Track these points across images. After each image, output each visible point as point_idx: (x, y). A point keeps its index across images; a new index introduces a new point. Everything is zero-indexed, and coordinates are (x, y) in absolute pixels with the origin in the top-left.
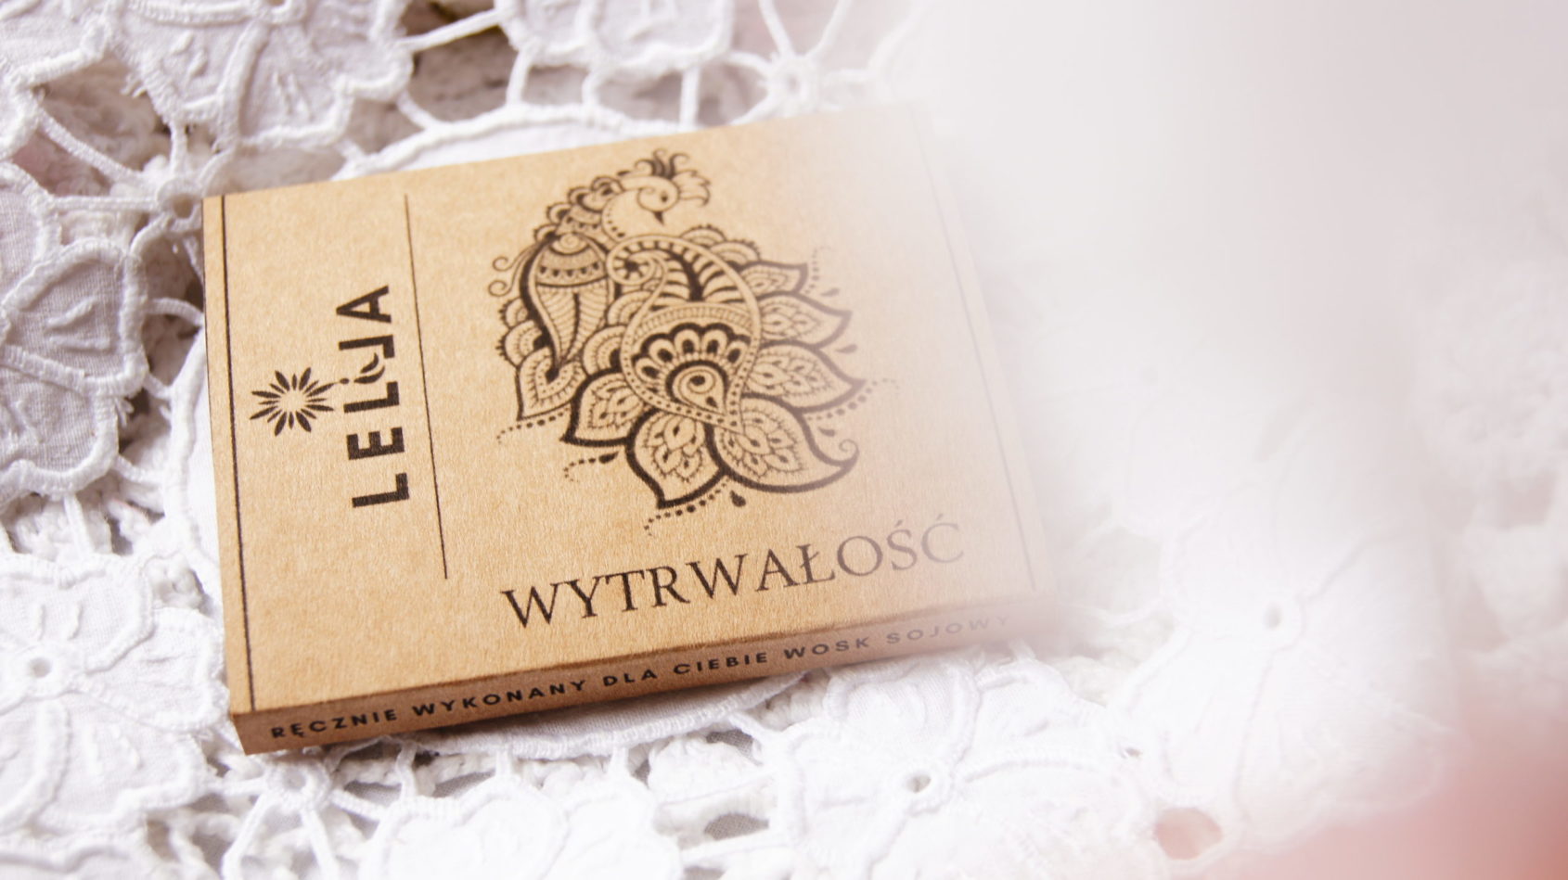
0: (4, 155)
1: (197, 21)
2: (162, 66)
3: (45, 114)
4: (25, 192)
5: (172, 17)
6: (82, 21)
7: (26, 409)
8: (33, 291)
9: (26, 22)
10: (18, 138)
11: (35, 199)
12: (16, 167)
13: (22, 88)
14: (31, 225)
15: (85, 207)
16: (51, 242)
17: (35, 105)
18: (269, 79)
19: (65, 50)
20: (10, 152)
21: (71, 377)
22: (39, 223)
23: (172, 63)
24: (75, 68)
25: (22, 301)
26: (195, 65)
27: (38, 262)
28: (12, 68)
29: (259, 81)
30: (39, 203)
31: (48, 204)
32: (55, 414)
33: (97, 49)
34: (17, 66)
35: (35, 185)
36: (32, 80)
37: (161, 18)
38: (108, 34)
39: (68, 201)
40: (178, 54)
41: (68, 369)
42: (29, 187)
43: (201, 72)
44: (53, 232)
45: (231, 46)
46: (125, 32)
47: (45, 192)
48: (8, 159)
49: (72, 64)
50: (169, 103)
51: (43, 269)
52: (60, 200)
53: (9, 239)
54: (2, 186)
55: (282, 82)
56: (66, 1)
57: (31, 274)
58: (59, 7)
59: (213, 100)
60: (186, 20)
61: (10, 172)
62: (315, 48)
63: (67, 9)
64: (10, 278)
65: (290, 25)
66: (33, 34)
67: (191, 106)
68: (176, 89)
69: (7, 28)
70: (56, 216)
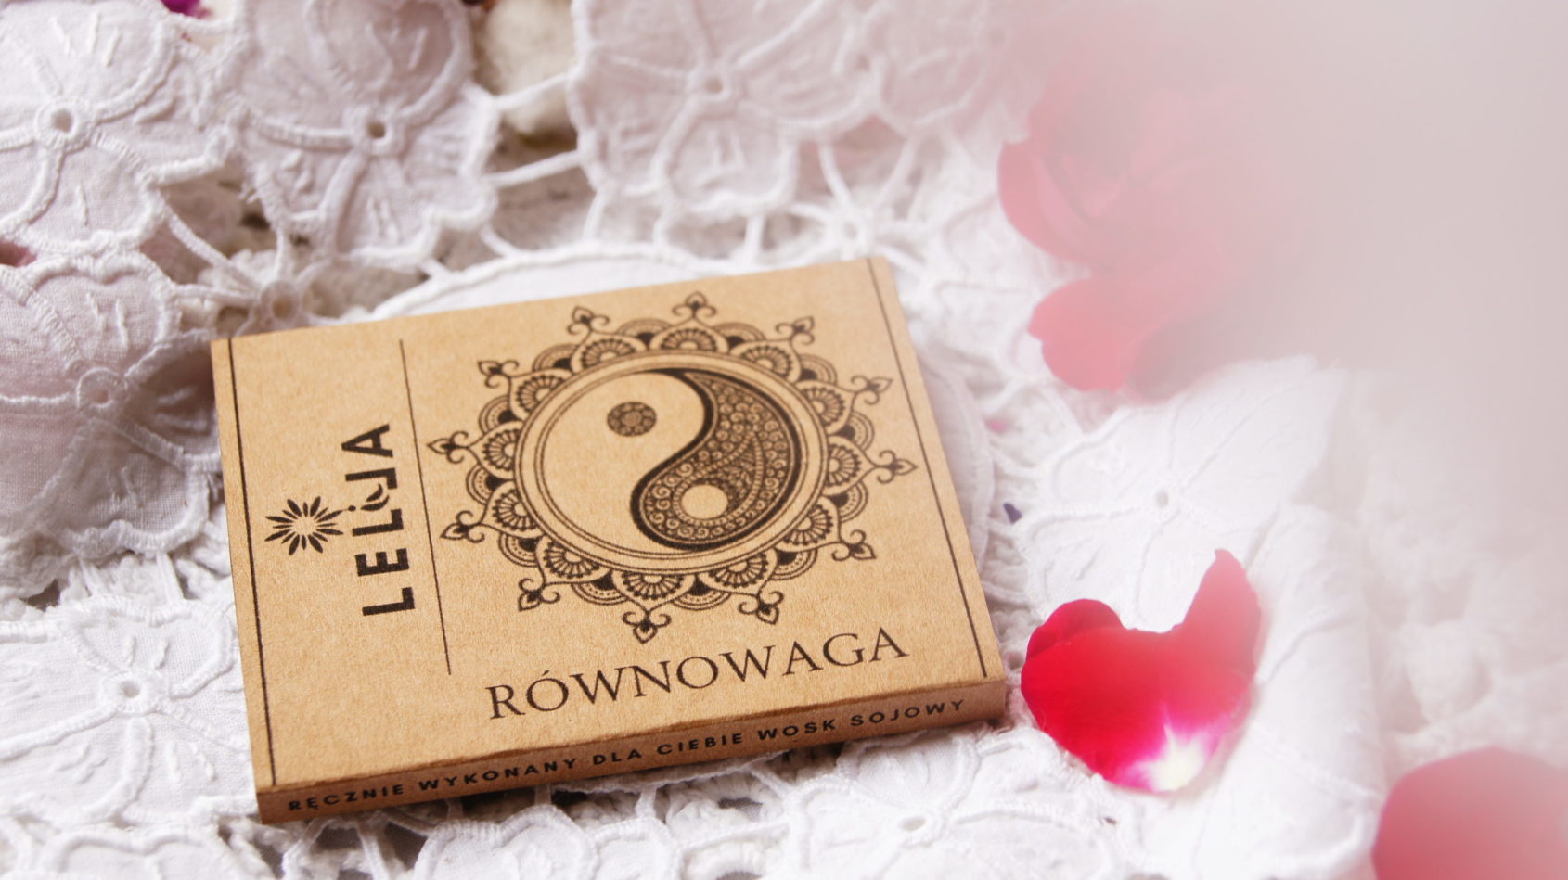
0: (133, 245)
1: (308, 143)
2: (275, 179)
3: (170, 211)
4: (150, 279)
5: (285, 136)
6: (207, 130)
7: (131, 476)
8: (152, 369)
9: (159, 128)
10: (146, 230)
11: (159, 286)
12: (143, 257)
13: (153, 187)
14: (154, 309)
16: (172, 326)
17: (162, 203)
18: (365, 202)
19: (191, 155)
20: (138, 243)
21: (171, 452)
23: (285, 177)
24: (201, 173)
25: (142, 377)
26: (302, 181)
27: (158, 343)
28: (144, 167)
29: (357, 204)
30: (162, 289)
31: (170, 291)
32: (155, 483)
33: (219, 157)
34: (149, 166)
35: (159, 273)
36: (162, 180)
37: (276, 136)
38: (230, 144)
39: (188, 290)
40: (289, 170)
41: (169, 445)
42: (154, 274)
43: (309, 189)
44: (174, 318)
45: (334, 169)
46: (243, 142)
47: (168, 280)
48: (136, 248)
49: (198, 169)
50: (278, 212)
51: (162, 350)
52: (180, 287)
53: (136, 319)
54: (130, 272)
55: (377, 207)
56: (194, 110)
57: (152, 353)
58: (187, 116)
59: (319, 213)
60: (298, 141)
61: (138, 260)
62: (409, 179)
63: (196, 118)
64: (134, 353)
65: (388, 156)
66: (164, 138)
67: (300, 217)
68: (286, 202)
69: (142, 131)
70: (177, 303)
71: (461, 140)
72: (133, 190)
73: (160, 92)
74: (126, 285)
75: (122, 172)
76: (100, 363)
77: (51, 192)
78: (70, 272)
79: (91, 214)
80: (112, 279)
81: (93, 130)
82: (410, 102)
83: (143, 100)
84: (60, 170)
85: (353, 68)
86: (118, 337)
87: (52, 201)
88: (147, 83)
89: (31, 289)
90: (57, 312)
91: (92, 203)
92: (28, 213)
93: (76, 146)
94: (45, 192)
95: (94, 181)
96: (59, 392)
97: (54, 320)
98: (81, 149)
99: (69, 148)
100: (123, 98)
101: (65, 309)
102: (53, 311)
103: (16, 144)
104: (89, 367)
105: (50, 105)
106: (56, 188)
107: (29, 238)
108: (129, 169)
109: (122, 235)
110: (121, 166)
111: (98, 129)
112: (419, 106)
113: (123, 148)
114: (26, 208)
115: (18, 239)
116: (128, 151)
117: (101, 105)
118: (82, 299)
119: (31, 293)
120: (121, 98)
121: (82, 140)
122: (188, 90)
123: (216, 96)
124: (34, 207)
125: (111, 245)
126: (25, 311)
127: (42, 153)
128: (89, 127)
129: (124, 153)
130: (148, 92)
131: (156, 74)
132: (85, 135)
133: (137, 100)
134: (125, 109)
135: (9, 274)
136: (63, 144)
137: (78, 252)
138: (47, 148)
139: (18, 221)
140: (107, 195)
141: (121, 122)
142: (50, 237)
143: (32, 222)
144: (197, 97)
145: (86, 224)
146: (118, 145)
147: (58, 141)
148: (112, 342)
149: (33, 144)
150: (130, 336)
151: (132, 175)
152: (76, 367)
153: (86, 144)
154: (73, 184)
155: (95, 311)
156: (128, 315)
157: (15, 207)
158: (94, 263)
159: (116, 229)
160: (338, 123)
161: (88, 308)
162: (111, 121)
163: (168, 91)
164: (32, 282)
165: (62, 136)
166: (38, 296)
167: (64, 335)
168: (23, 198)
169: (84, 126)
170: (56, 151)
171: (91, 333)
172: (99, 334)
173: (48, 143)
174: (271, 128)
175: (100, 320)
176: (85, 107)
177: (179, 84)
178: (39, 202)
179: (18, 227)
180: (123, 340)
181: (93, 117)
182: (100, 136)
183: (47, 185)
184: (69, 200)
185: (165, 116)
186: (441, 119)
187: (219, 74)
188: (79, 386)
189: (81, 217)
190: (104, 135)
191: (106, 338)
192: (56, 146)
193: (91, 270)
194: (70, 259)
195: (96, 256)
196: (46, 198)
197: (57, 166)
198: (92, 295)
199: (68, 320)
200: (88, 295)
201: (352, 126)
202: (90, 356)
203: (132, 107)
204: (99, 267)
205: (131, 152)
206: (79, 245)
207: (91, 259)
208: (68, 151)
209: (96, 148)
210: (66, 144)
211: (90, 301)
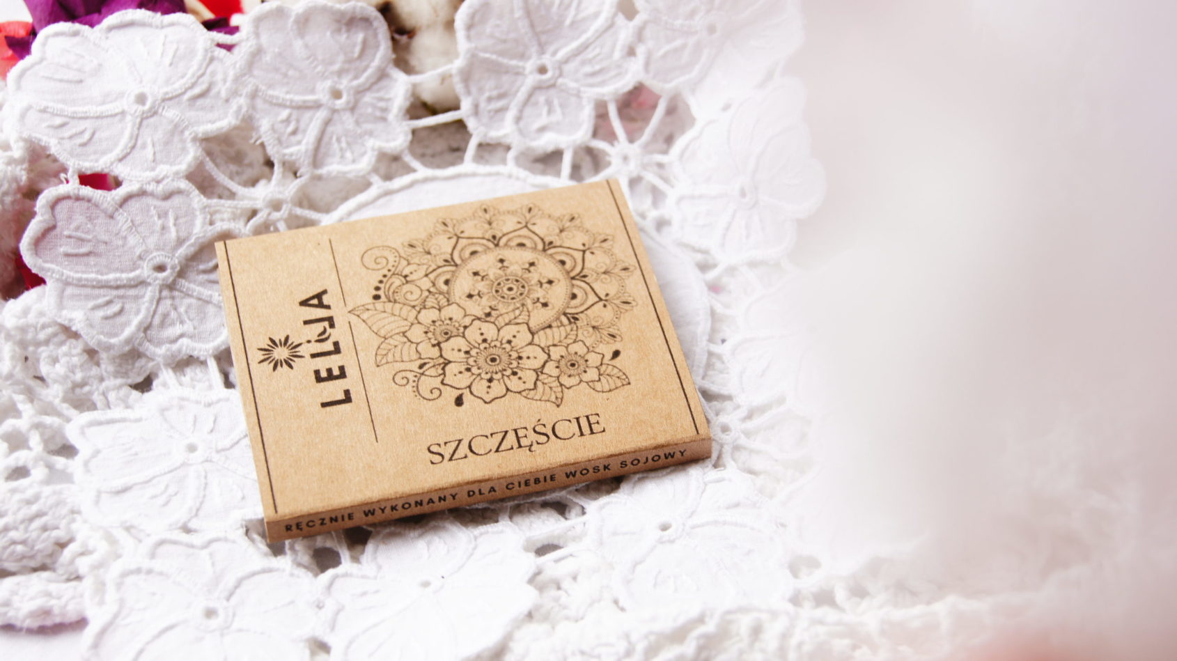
0: (181, 175)
1: (294, 104)
2: (273, 129)
3: (205, 155)
4: (191, 196)
5: (280, 101)
6: (231, 101)
7: (186, 312)
8: (192, 250)
9: (200, 102)
10: (189, 166)
11: (196, 200)
12: (187, 182)
13: (195, 139)
14: (193, 213)
15: (223, 206)
16: (204, 224)
17: (200, 150)
18: (331, 138)
19: (219, 119)
20: (185, 174)
21: (211, 296)
22: (198, 213)
23: (280, 127)
24: (224, 130)
25: (187, 255)
26: (291, 128)
27: (196, 234)
28: (190, 128)
29: (326, 139)
30: (199, 202)
31: (203, 203)
32: (202, 315)
33: (237, 118)
34: (192, 127)
35: (197, 192)
36: (200, 135)
37: (274, 101)
38: (244, 110)
39: (215, 201)
40: (282, 122)
41: (210, 292)
42: (193, 193)
43: (294, 133)
44: (205, 218)
45: (311, 119)
46: (253, 107)
47: (202, 196)
48: (183, 177)
49: (222, 128)
50: (275, 149)
51: (198, 238)
52: (210, 201)
53: (181, 221)
54: (179, 192)
55: (339, 140)
56: (223, 89)
57: (192, 241)
58: (219, 93)
59: (300, 149)
60: (288, 103)
61: (184, 184)
62: (357, 123)
63: (223, 94)
64: (180, 242)
65: (344, 110)
66: (203, 109)
67: (287, 151)
68: (280, 141)
69: (189, 105)
70: (207, 210)
71: (389, 100)
72: (183, 141)
73: (201, 80)
74: (177, 200)
75: (177, 129)
76: (158, 250)
77: (133, 142)
78: (142, 193)
79: (157, 154)
80: (167, 196)
81: (159, 105)
82: (356, 77)
83: (190, 85)
84: (139, 129)
85: (320, 58)
86: (170, 232)
87: (133, 147)
88: (193, 75)
89: (117, 206)
90: (132, 221)
91: (158, 148)
92: (118, 155)
93: (149, 114)
94: (130, 142)
95: (159, 135)
96: (132, 270)
97: (130, 227)
98: (152, 116)
99: (145, 115)
100: (178, 86)
101: (137, 219)
102: (129, 221)
103: (113, 112)
104: (152, 253)
105: (136, 90)
106: (136, 140)
107: (119, 170)
108: (181, 128)
109: (175, 168)
110: (176, 126)
111: (163, 104)
112: (362, 80)
113: (178, 115)
114: (118, 151)
115: (112, 171)
116: (180, 118)
117: (165, 89)
118: (148, 211)
119: (117, 210)
120: (177, 86)
121: (153, 110)
122: (219, 77)
123: (237, 79)
124: (122, 151)
125: (168, 175)
126: (112, 222)
127: (129, 118)
128: (157, 102)
129: (178, 118)
130: (193, 80)
131: (199, 69)
132: (154, 107)
133: (187, 86)
134: (180, 91)
135: (104, 197)
136: (141, 113)
137: (148, 179)
138: (131, 115)
139: (113, 160)
140: (167, 143)
141: (177, 100)
142: (131, 170)
143: (120, 160)
144: (225, 81)
145: (154, 161)
146: (175, 114)
147: (139, 111)
148: (166, 236)
149: (123, 113)
150: (177, 231)
151: (182, 132)
152: (143, 254)
153: (155, 113)
154: (147, 137)
155: (156, 218)
156: (176, 219)
157: (111, 151)
158: (157, 187)
159: (171, 164)
160: (313, 91)
161: (152, 216)
162: (171, 99)
163: (206, 79)
164: (118, 202)
165: (141, 108)
166: (121, 211)
167: (135, 236)
168: (116, 144)
169: (154, 102)
170: (137, 117)
171: (153, 232)
172: (158, 232)
173: (133, 112)
174: (272, 97)
175: (160, 222)
176: (155, 91)
177: (213, 74)
178: (126, 147)
179: (112, 164)
180: (173, 234)
181: (160, 97)
182: (163, 108)
183: (131, 138)
184: (144, 146)
185: (202, 95)
186: (376, 87)
187: (238, 66)
188: (146, 264)
189: (151, 157)
190: (166, 107)
191: (162, 234)
192: (137, 114)
193: (155, 191)
194: (142, 185)
195: (158, 182)
196: (130, 145)
197: (137, 126)
198: (155, 208)
199: (139, 226)
200: (152, 208)
201: (321, 92)
202: (152, 247)
203: (183, 90)
204: (160, 189)
205: (183, 117)
206: (150, 175)
207: (155, 184)
208: (144, 118)
209: (161, 115)
210: (143, 113)
211: (153, 212)
